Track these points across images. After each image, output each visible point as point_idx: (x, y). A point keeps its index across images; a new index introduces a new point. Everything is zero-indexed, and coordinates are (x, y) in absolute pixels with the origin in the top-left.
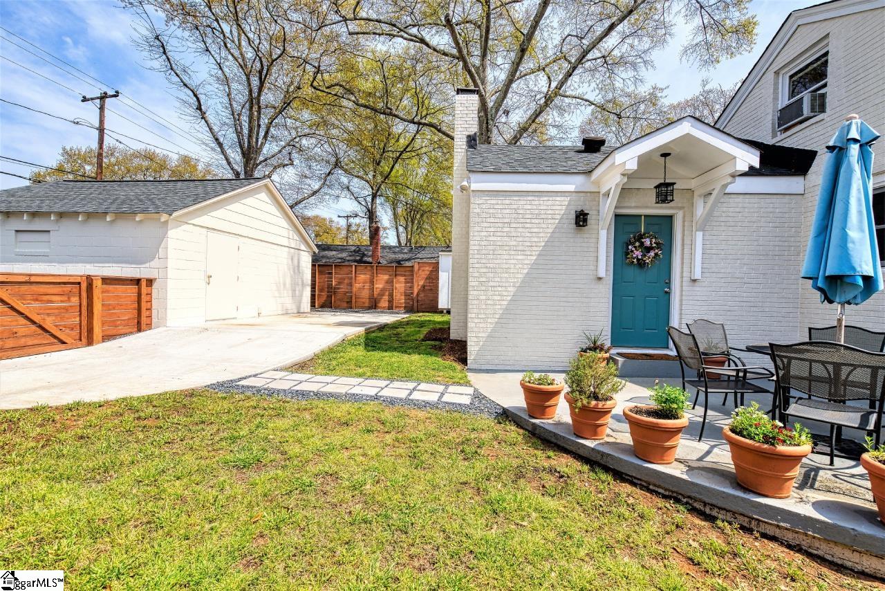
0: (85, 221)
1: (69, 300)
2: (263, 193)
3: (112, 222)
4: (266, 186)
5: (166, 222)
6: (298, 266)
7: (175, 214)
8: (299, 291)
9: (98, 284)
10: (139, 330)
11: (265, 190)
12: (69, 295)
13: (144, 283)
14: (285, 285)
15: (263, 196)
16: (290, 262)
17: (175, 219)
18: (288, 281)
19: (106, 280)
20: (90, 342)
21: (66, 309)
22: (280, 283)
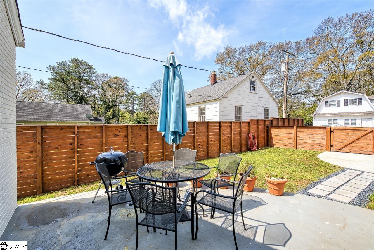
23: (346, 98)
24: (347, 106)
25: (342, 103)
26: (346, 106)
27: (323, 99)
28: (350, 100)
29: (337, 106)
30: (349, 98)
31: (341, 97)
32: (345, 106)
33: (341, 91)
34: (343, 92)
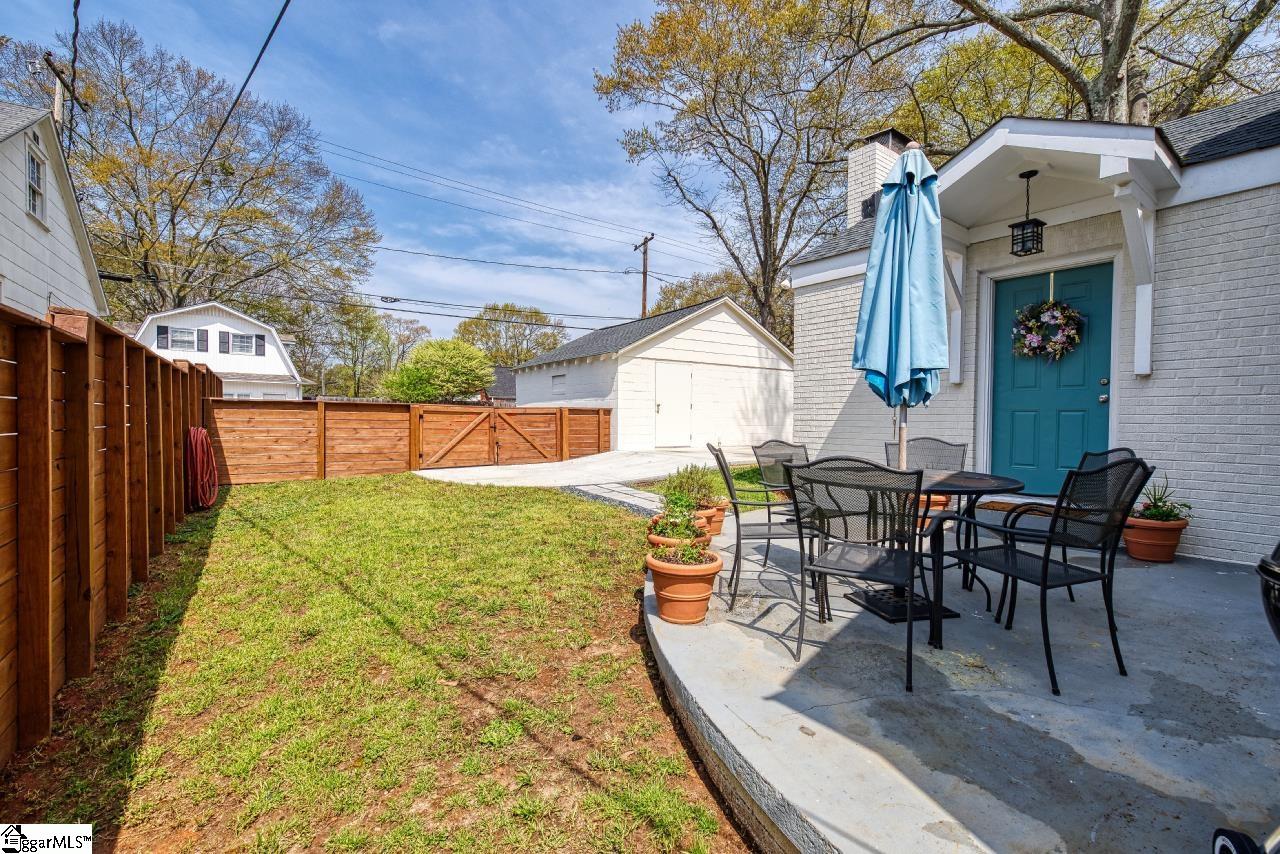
0: (579, 365)
1: (549, 427)
2: (723, 314)
3: (592, 363)
4: (725, 304)
5: (617, 359)
6: (777, 388)
7: (621, 352)
8: (778, 417)
9: (566, 413)
10: (599, 452)
11: (724, 308)
12: (548, 423)
13: (601, 413)
14: (754, 411)
15: (724, 316)
16: (763, 382)
17: (622, 355)
18: (760, 406)
19: (572, 411)
20: (562, 460)
21: (548, 433)
22: (747, 409)
23: (225, 328)
24: (228, 352)
25: (214, 341)
26: (224, 352)
27: (150, 318)
28: (235, 336)
29: (198, 350)
30: (232, 331)
31: (211, 324)
32: (220, 352)
33: (210, 304)
34: (215, 307)
